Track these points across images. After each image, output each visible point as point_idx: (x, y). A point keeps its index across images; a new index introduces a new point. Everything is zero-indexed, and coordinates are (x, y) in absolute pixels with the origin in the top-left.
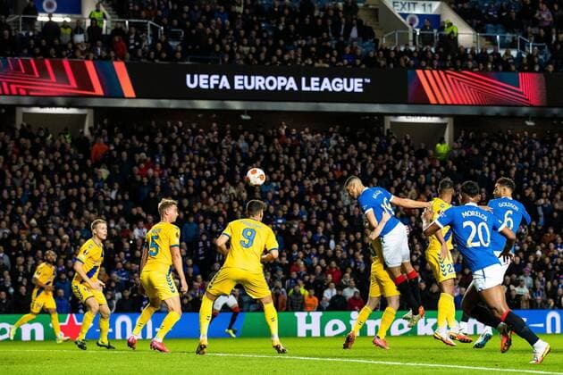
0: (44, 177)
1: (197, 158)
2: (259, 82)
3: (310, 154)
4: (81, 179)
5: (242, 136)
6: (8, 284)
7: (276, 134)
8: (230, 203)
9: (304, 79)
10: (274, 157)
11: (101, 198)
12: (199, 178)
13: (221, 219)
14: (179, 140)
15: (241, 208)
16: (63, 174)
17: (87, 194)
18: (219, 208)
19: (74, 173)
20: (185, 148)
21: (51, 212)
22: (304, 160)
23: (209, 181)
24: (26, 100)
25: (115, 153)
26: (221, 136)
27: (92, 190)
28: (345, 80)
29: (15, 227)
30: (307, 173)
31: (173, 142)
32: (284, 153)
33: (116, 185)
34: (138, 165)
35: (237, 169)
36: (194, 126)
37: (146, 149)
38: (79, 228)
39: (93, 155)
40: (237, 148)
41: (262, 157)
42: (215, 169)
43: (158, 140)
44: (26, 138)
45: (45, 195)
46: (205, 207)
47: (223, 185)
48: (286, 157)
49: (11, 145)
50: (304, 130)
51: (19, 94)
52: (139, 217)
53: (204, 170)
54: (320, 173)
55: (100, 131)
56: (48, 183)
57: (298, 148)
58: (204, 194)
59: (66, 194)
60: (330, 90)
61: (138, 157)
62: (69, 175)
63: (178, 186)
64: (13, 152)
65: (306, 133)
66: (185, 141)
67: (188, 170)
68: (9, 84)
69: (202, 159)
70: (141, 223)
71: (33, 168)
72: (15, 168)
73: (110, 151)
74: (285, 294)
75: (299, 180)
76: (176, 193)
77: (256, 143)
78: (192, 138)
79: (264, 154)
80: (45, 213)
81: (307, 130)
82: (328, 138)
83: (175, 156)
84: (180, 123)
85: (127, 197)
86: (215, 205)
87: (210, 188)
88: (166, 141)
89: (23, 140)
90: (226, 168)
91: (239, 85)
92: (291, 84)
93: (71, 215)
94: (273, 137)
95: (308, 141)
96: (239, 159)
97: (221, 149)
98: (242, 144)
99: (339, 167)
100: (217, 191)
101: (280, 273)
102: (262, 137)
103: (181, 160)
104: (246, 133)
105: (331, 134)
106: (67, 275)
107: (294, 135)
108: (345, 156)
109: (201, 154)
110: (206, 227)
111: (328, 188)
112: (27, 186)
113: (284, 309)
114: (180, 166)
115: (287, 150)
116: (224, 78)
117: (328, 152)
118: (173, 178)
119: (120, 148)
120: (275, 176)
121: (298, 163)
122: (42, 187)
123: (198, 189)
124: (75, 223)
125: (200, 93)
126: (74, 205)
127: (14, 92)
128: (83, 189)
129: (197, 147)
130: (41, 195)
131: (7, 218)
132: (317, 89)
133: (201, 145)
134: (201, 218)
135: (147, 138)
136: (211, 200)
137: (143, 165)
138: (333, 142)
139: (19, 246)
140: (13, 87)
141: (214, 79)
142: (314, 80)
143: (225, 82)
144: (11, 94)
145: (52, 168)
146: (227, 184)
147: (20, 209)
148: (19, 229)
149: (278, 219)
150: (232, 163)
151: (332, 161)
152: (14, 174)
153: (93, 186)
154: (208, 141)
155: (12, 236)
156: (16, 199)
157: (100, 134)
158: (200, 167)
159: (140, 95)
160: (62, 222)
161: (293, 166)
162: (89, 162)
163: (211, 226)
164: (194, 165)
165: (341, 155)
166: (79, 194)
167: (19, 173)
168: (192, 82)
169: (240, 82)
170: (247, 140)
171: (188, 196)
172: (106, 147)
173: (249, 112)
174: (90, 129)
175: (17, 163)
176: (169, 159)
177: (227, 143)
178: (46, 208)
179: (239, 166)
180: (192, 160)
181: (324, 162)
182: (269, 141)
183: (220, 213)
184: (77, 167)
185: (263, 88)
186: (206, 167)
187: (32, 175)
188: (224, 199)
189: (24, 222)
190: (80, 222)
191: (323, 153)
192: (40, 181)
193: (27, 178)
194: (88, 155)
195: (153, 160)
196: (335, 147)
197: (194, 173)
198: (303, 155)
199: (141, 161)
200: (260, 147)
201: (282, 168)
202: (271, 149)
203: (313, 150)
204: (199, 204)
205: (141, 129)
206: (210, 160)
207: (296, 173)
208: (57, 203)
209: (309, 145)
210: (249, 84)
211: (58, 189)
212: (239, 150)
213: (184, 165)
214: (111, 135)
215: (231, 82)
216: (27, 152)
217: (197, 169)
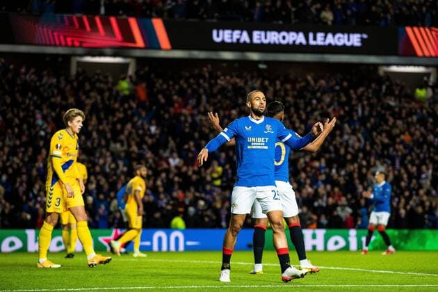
2: (274, 37)
9: (311, 35)
21: (99, 144)
24: (80, 51)
28: (346, 35)
33: (154, 122)
34: (173, 106)
51: (73, 46)
60: (333, 44)
68: (65, 37)
91: (257, 39)
92: (300, 38)
102: (278, 83)
116: (245, 34)
125: (224, 46)
127: (70, 43)
132: (322, 43)
140: (69, 39)
141: (236, 34)
142: (320, 36)
143: (245, 37)
144: (66, 45)
159: (174, 46)
168: (218, 36)
169: (258, 37)
173: (265, 62)
176: (199, 100)
178: (97, 141)
185: (277, 42)
195: (187, 102)
210: (266, 38)
215: (251, 36)
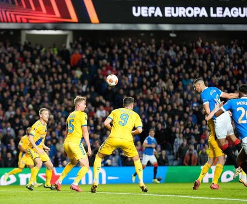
0: (39, 77)
1: (141, 63)
2: (181, 12)
3: (217, 59)
4: (63, 78)
5: (172, 48)
6: (13, 148)
7: (194, 46)
8: (162, 93)
9: (212, 9)
10: (192, 62)
11: (76, 90)
12: (142, 76)
13: (155, 104)
14: (129, 51)
15: (169, 96)
16: (51, 75)
17: (66, 88)
18: (154, 96)
19: (58, 73)
20: (133, 56)
21: (42, 100)
22: (213, 63)
23: (148, 78)
24: (27, 26)
25: (86, 60)
26: (157, 48)
27: (70, 86)
28: (240, 9)
29: (18, 110)
30: (215, 73)
31: (125, 52)
32: (200, 59)
33: (86, 82)
34: (101, 68)
35: (167, 70)
36: (140, 41)
37: (107, 57)
38: (60, 111)
39: (72, 61)
40: (168, 56)
41: (185, 62)
42: (152, 70)
43: (115, 51)
44: (28, 50)
45: (39, 88)
46: (144, 96)
47: (157, 81)
48: (201, 62)
49: (18, 56)
50: (214, 43)
51: (22, 22)
52: (100, 103)
53: (145, 71)
54: (224, 72)
55: (77, 45)
56: (41, 80)
57: (209, 55)
58: (145, 87)
59: (53, 88)
60: (230, 16)
61: (101, 62)
62: (55, 75)
63: (127, 82)
64: (19, 60)
65: (215, 45)
66: (133, 52)
67: (134, 71)
68: (15, 15)
69: (144, 64)
70: (102, 107)
71: (31, 71)
72: (20, 71)
73: (83, 59)
74: (197, 154)
75: (209, 77)
76: (125, 87)
77: (181, 53)
78: (138, 49)
79: (186, 59)
80: (38, 101)
81: (216, 43)
82: (230, 48)
83: (126, 62)
84: (130, 40)
85: (93, 89)
86: (151, 94)
87: (149, 83)
88: (120, 51)
89: (26, 52)
90: (159, 69)
91: (168, 13)
92: (203, 12)
93: (56, 102)
94: (193, 48)
95: (216, 50)
96: (169, 63)
97: (157, 56)
98: (171, 53)
99: (237, 68)
100: (153, 85)
101: (194, 140)
102: (185, 49)
103: (130, 64)
104: (174, 46)
105: (232, 46)
106: (52, 142)
107: (207, 47)
108: (241, 60)
109: (144, 60)
110: (145, 109)
111: (228, 83)
112: (27, 83)
113: (196, 164)
114: (129, 68)
115: (202, 57)
116: (158, 9)
117: (230, 58)
118: (124, 76)
119: (89, 57)
120: (193, 75)
121: (209, 65)
122: (37, 83)
123: (141, 84)
124: (58, 107)
125: (142, 20)
126: (58, 95)
127: (19, 20)
128: (64, 85)
129: (141, 55)
130: (36, 89)
131: (14, 105)
132: (221, 16)
133: (143, 54)
134: (142, 103)
135: (108, 50)
136: (149, 91)
137: (104, 68)
138: (233, 51)
139: (21, 123)
140: (18, 17)
141: (151, 10)
142: (219, 10)
143: (158, 12)
144: (16, 22)
145: (44, 70)
146: (161, 80)
147: (22, 98)
148: (21, 111)
149: (193, 103)
150: (164, 66)
151: (232, 64)
152: (19, 75)
153: (71, 83)
154: (149, 51)
155: (16, 116)
156: (20, 92)
157: (76, 48)
158: (143, 69)
159: (102, 21)
160: (49, 107)
161: (205, 68)
162: (69, 67)
163: (148, 109)
164: (138, 68)
165: (238, 60)
166: (62, 88)
167: (22, 74)
168: (137, 12)
169: (169, 12)
170: (175, 50)
171: (134, 88)
172: (80, 56)
173: (175, 32)
174: (71, 44)
175: (21, 67)
176: (122, 63)
177: (161, 53)
178: (40, 97)
179: (168, 68)
180: (137, 64)
181: (226, 65)
182: (190, 51)
183: (154, 100)
184: (60, 70)
185: (184, 16)
186: (147, 69)
187: (30, 75)
188: (158, 90)
189: (25, 107)
190: (61, 107)
191: (226, 58)
192: (36, 79)
193: (28, 77)
194: (68, 62)
195: (111, 65)
196: (234, 54)
197: (138, 73)
198: (212, 60)
199: (103, 66)
200: (184, 55)
201: (198, 69)
202: (191, 56)
203: (219, 57)
204: (141, 94)
205: (104, 44)
206: (150, 64)
207: (207, 72)
208: (46, 94)
209: (217, 53)
210: (175, 12)
211: (48, 85)
212: (169, 57)
213: (132, 68)
214: (84, 48)
215: (163, 11)
216: (28, 60)
217: (140, 71)
